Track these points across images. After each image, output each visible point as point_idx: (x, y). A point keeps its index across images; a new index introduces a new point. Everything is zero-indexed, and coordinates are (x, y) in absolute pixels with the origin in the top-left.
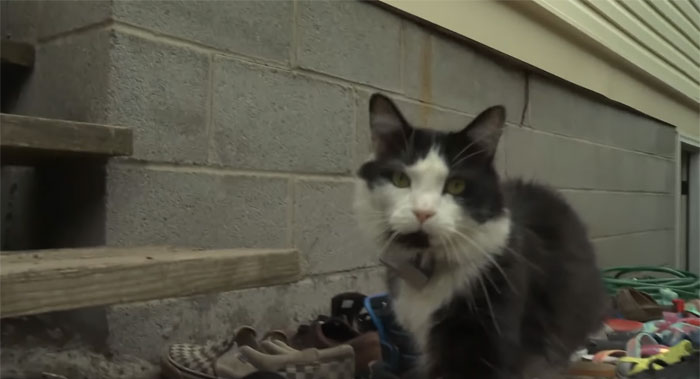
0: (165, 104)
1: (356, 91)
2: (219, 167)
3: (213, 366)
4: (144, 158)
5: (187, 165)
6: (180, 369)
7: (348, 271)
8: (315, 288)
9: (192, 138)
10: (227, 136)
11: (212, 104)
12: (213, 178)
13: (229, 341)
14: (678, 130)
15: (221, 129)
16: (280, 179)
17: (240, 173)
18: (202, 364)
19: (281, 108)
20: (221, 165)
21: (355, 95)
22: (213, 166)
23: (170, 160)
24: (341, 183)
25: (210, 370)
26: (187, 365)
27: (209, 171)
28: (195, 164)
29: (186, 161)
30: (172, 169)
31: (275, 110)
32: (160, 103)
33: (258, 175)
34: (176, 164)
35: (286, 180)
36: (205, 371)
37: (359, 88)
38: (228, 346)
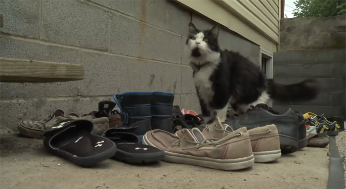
0: (18, 7)
1: (111, 13)
2: (46, 41)
3: (44, 126)
4: (8, 32)
5: (30, 38)
6: (28, 129)
7: (107, 96)
8: (91, 102)
9: (32, 25)
10: (50, 27)
11: (42, 11)
12: (43, 45)
13: (52, 116)
14: (260, 47)
15: (46, 23)
16: (74, 50)
17: (56, 45)
18: (39, 126)
19: (75, 17)
20: (47, 40)
21: (110, 15)
22: (42, 40)
23: (22, 35)
24: (104, 55)
25: (43, 127)
26: (32, 127)
27: (41, 42)
28: (33, 38)
29: (29, 36)
30: (23, 39)
31: (72, 17)
32: (16, 6)
33: (65, 46)
34: (25, 37)
35: (77, 50)
36: (40, 128)
37: (112, 11)
38: (51, 118)
